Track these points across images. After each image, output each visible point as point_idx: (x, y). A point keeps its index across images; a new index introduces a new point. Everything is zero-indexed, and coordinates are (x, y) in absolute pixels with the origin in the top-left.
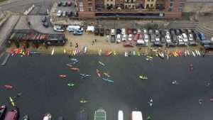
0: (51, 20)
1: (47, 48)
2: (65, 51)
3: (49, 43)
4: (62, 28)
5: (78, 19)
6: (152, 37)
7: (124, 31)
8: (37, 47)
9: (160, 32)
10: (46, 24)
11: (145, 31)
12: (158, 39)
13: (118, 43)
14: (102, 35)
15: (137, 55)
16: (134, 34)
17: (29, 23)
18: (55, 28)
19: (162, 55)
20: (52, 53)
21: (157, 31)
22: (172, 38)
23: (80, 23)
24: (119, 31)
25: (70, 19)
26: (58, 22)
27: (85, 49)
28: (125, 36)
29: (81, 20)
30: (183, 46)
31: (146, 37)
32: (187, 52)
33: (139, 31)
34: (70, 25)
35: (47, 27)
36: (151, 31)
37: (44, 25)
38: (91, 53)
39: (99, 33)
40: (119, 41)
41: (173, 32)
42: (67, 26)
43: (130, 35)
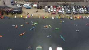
2: (22, 17)
3: (14, 12)
4: (20, 6)
6: (66, 9)
7: (51, 6)
9: (70, 7)
10: (13, 4)
11: (62, 7)
12: (69, 11)
13: (49, 12)
14: (41, 9)
15: (58, 18)
16: (57, 8)
17: (4, 3)
18: (17, 6)
19: (72, 18)
20: (15, 18)
21: (68, 7)
22: (76, 10)
23: (30, 3)
24: (49, 7)
25: (25, 1)
26: (19, 3)
27: (32, 15)
28: (52, 9)
29: (31, 1)
30: (82, 13)
31: (63, 9)
32: (84, 17)
33: (59, 7)
34: (25, 4)
35: (13, 5)
36: (65, 7)
37: (12, 4)
39: (39, 8)
40: (49, 11)
41: (76, 7)
42: (23, 4)
43: (55, 9)
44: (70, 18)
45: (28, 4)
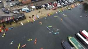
0: (8, 9)
1: (17, 23)
2: (28, 21)
3: (17, 20)
5: (23, 5)
8: (11, 25)
11: (57, 2)
19: (69, 9)
20: (22, 25)
21: (61, 1)
23: (26, 6)
25: (19, 6)
27: (38, 17)
38: (42, 18)
40: (50, 8)
43: (53, 5)
44: (68, 9)
45: (24, 8)
